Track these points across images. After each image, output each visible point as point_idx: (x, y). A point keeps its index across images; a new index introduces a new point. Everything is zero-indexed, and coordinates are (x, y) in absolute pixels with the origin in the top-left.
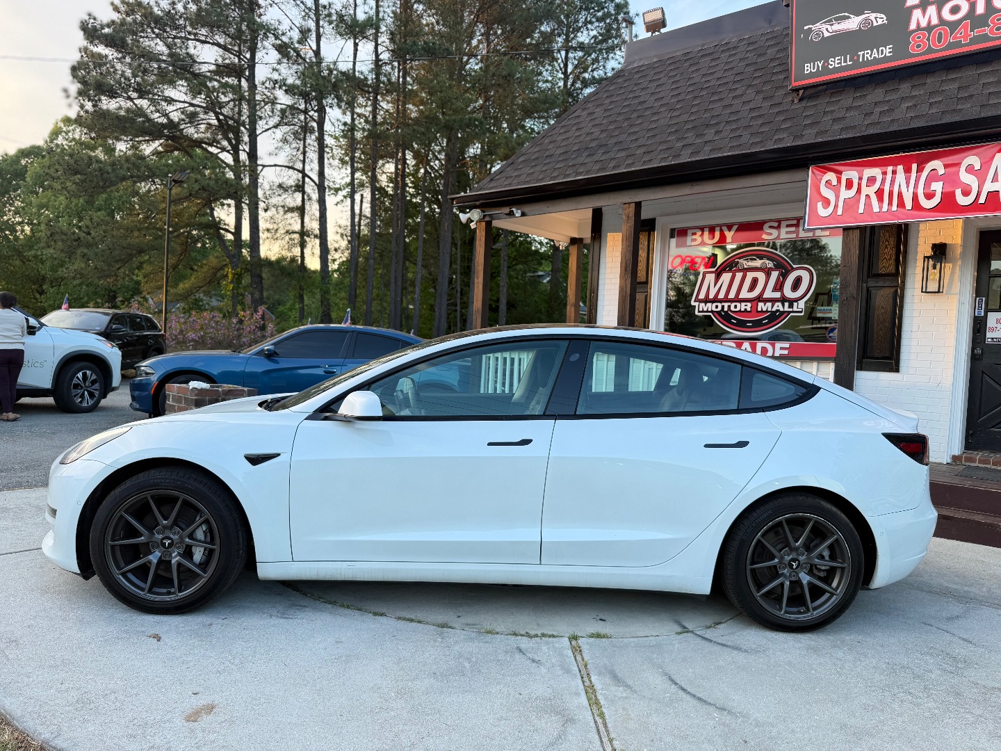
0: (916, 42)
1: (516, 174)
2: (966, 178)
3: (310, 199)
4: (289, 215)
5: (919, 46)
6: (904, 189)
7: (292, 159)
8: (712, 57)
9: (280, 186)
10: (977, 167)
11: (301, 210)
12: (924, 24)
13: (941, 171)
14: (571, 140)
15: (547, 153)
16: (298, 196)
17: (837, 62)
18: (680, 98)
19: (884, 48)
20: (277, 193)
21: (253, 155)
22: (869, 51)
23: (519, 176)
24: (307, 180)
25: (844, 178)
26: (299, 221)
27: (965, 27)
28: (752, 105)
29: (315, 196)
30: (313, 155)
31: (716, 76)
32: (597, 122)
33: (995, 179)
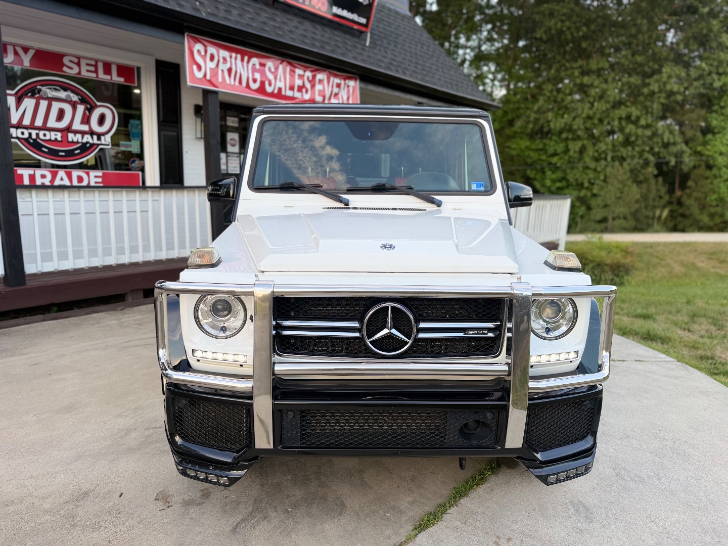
2: (269, 75)
6: (242, 72)
10: (273, 70)
13: (258, 67)
25: (208, 51)
33: (280, 81)
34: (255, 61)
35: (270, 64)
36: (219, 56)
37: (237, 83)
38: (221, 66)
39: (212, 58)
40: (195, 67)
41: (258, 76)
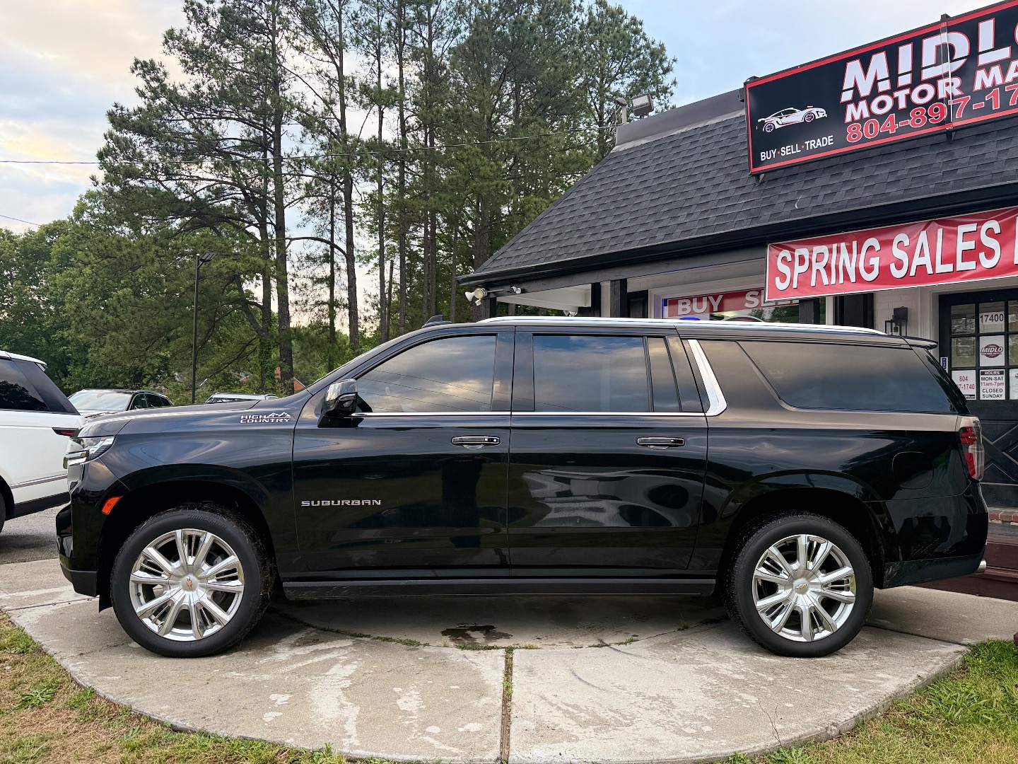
0: (852, 132)
1: (517, 254)
2: (899, 254)
3: (339, 269)
4: (319, 285)
5: (854, 136)
6: (848, 265)
7: (320, 229)
8: (692, 140)
9: (308, 258)
10: (907, 243)
11: (330, 281)
12: (857, 117)
13: (877, 247)
14: (565, 222)
15: (544, 235)
16: (327, 267)
17: (787, 150)
18: (661, 181)
19: (825, 138)
20: (305, 265)
21: (280, 228)
22: (814, 141)
23: (518, 256)
24: (335, 250)
25: (797, 254)
26: (328, 292)
27: (891, 119)
28: (720, 189)
29: (344, 266)
30: (341, 225)
31: (694, 159)
32: (588, 205)
33: (922, 254)
34: (873, 241)
35: (902, 237)
36: (811, 256)
37: (841, 281)
38: (815, 266)
39: (802, 260)
40: (777, 279)
41: (875, 261)
